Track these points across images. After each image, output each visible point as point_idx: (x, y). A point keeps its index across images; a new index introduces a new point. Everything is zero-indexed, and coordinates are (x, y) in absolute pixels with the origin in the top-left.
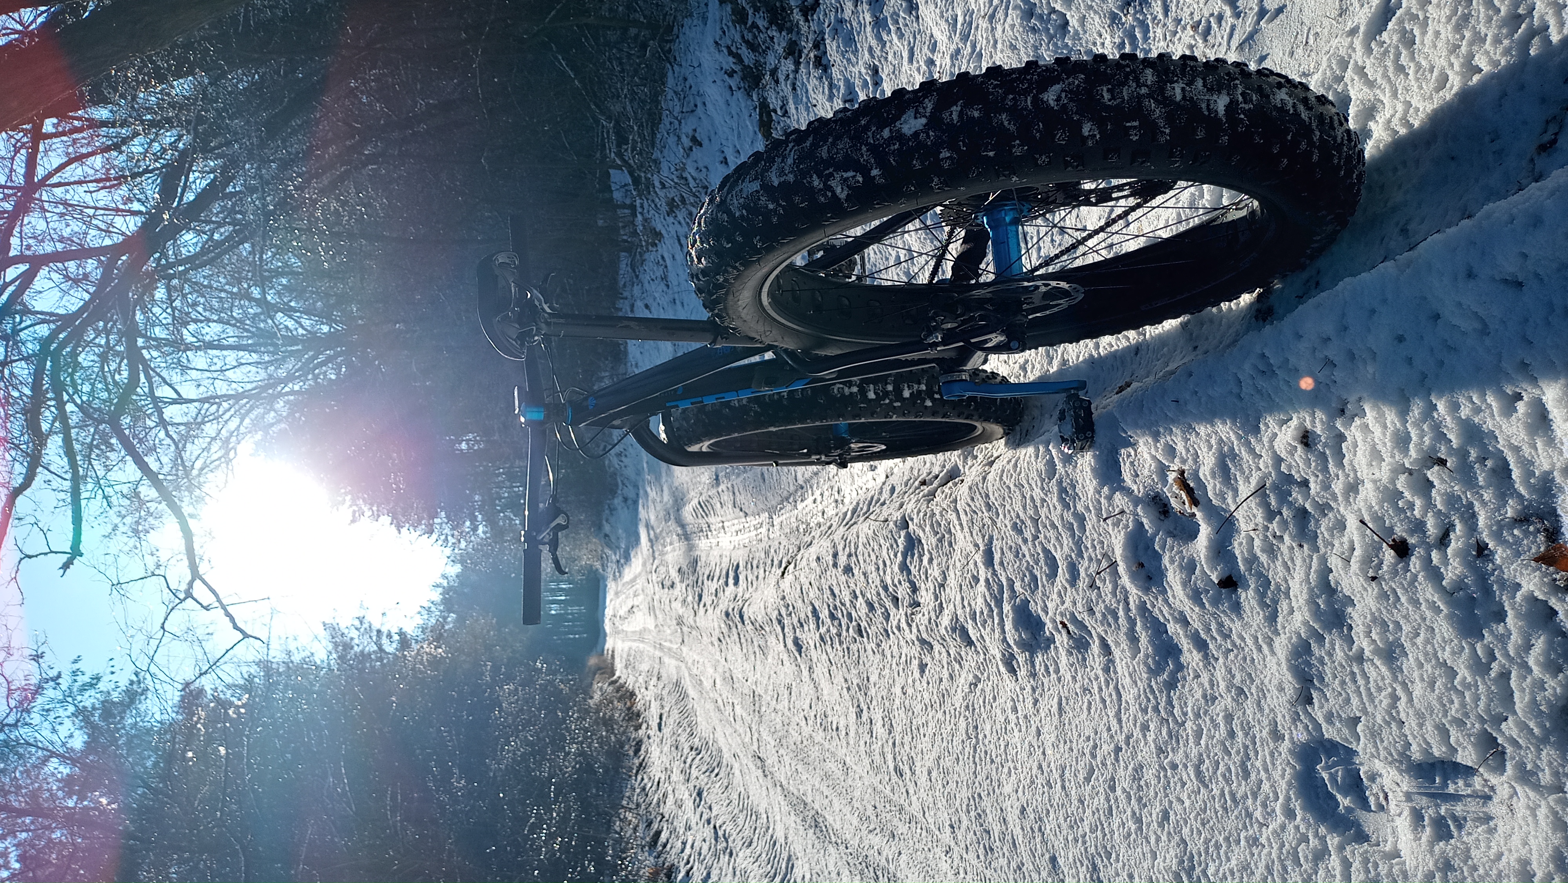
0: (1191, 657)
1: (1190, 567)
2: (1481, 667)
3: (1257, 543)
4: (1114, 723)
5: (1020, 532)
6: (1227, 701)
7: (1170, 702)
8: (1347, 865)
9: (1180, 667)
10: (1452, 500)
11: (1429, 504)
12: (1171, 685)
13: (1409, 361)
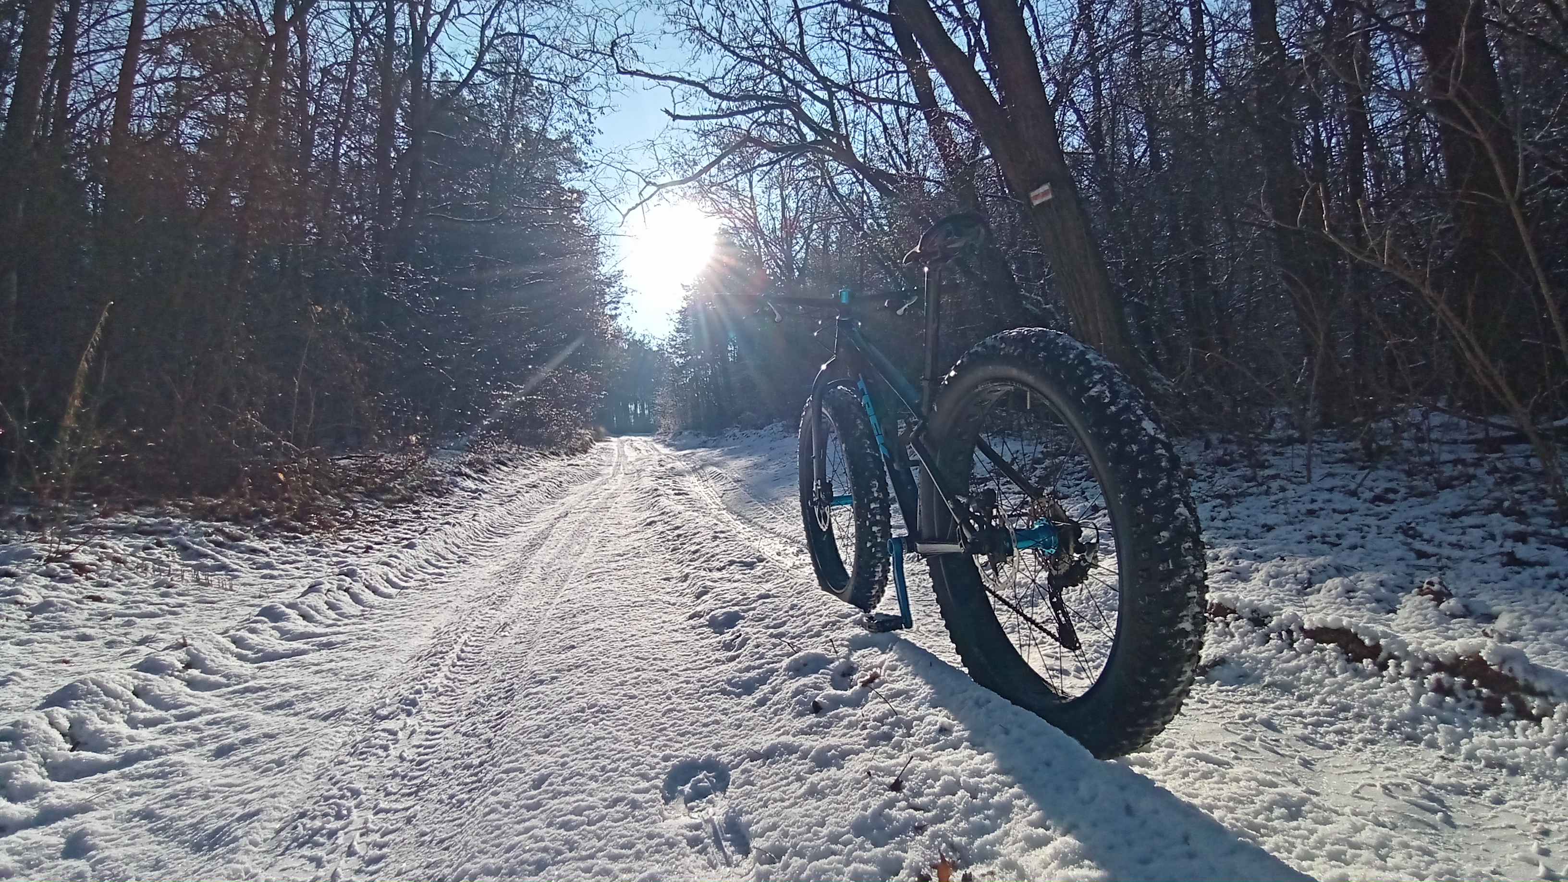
0: (748, 700)
1: (817, 687)
2: (834, 838)
3: (853, 718)
4: (684, 667)
5: (792, 608)
6: (727, 721)
7: (710, 693)
8: (646, 791)
9: (739, 696)
10: (949, 807)
11: (939, 796)
12: (724, 692)
13: (1035, 770)
